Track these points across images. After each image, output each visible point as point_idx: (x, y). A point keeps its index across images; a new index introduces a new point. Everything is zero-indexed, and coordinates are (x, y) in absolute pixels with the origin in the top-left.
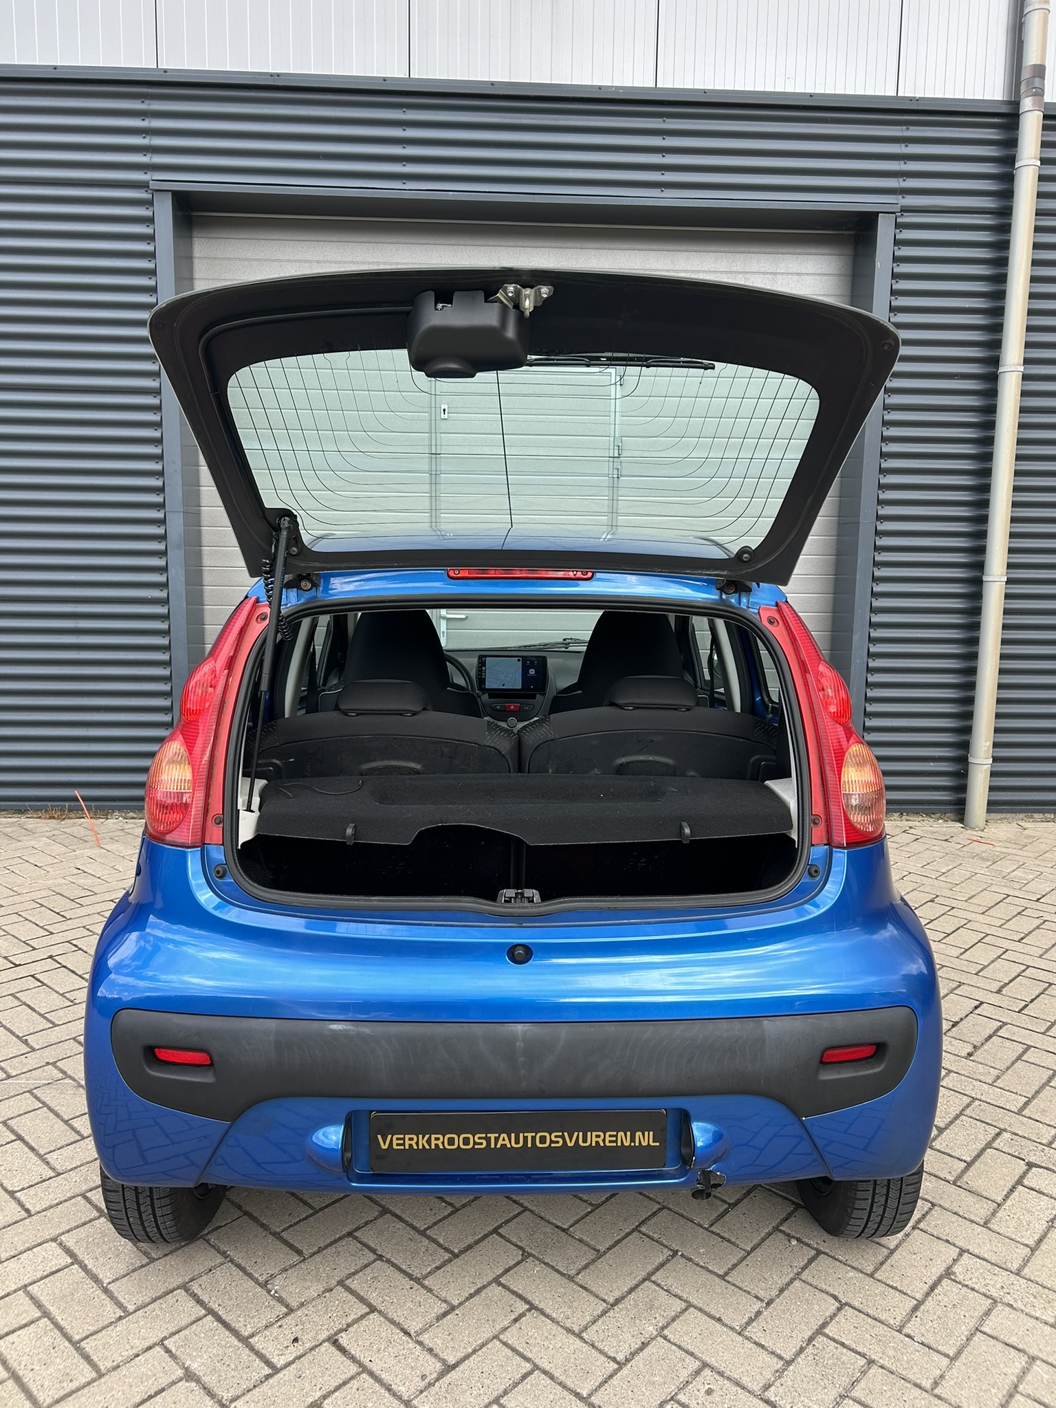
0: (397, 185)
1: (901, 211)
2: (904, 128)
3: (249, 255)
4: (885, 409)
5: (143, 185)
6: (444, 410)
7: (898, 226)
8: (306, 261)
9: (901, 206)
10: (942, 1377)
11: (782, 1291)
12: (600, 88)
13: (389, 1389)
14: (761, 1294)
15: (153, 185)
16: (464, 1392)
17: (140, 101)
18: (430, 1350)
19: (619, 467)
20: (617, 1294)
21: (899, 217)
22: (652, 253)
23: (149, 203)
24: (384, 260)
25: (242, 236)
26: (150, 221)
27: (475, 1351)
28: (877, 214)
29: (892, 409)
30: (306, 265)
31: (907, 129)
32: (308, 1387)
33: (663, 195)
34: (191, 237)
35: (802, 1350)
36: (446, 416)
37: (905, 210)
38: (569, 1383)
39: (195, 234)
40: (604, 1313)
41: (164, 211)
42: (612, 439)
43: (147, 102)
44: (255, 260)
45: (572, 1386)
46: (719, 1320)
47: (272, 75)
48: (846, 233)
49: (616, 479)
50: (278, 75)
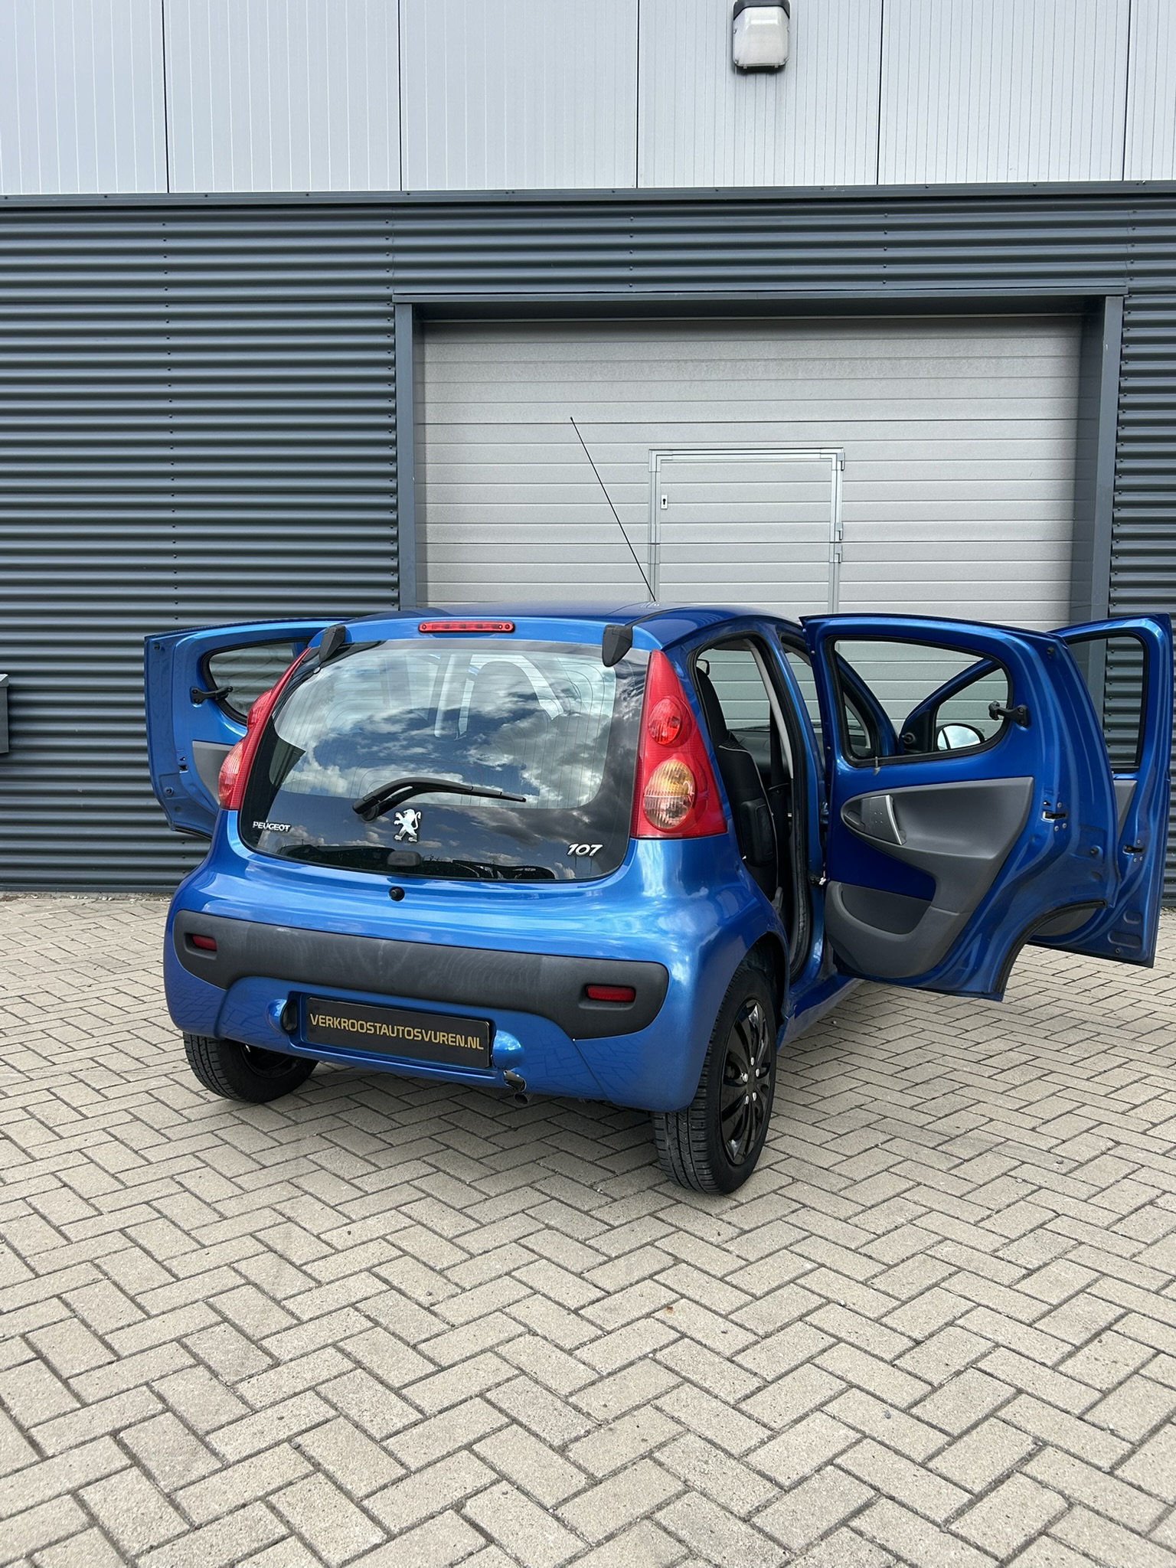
0: (625, 288)
1: (1129, 293)
2: (1131, 211)
3: (478, 359)
4: (1115, 490)
5: (387, 299)
6: (664, 500)
7: (1125, 307)
8: (531, 362)
9: (1129, 289)
10: (1139, 1253)
11: (1009, 1206)
12: (822, 188)
13: (702, 1239)
14: (992, 1207)
15: (395, 299)
16: (760, 1243)
17: (384, 222)
18: (730, 1223)
19: (840, 552)
20: (873, 1203)
21: (1127, 298)
22: (873, 342)
23: (390, 315)
24: (607, 359)
25: (471, 341)
26: (391, 331)
27: (763, 1225)
28: (1104, 297)
29: (1123, 490)
30: (532, 365)
31: (1135, 212)
32: (640, 1236)
33: (885, 287)
34: (423, 343)
35: (1025, 1235)
36: (666, 506)
37: (1133, 292)
38: (840, 1242)
39: (427, 340)
40: (863, 1211)
41: (404, 322)
42: (832, 524)
43: (390, 222)
44: (483, 362)
45: (842, 1244)
46: (958, 1218)
47: (507, 192)
48: (1074, 314)
49: (837, 564)
50: (513, 192)
